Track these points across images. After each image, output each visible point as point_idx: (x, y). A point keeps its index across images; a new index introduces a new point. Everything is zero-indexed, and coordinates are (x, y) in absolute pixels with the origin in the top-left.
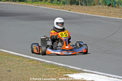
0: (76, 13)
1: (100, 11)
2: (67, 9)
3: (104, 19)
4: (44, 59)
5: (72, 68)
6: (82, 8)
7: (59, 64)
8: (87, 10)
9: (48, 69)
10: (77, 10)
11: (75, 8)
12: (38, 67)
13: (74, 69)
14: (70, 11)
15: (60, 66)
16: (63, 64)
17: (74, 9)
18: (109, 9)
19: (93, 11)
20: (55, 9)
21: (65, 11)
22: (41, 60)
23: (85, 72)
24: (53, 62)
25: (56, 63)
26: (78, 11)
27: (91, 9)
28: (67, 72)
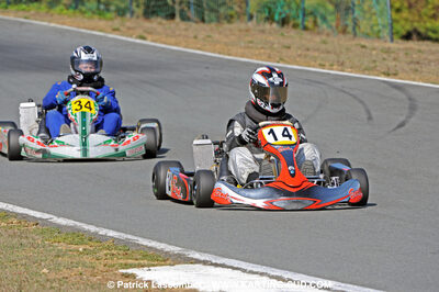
0: (163, 49)
1: (251, 42)
2: (131, 32)
4: (48, 213)
5: (150, 245)
6: (186, 30)
7: (103, 232)
8: (204, 39)
9: (62, 247)
10: (167, 36)
11: (160, 29)
12: (24, 241)
13: (156, 250)
14: (144, 38)
15: (105, 238)
16: (118, 231)
17: (158, 33)
18: (282, 35)
19: (225, 40)
20: (89, 32)
21: (124, 38)
22: (38, 215)
23: (197, 261)
24: (78, 224)
25: (93, 229)
26: (173, 40)
27: (217, 36)
28: (130, 261)
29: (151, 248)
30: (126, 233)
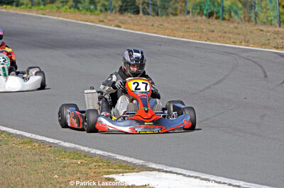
0: (132, 33)
1: (189, 28)
2: (111, 22)
3: (197, 47)
4: (58, 139)
5: (123, 159)
6: (147, 21)
7: (93, 151)
8: (158, 27)
9: (67, 161)
10: (134, 25)
11: (129, 20)
12: (43, 157)
13: (128, 162)
14: (119, 27)
15: (95, 155)
16: (103, 150)
17: (129, 23)
18: (209, 23)
19: (172, 27)
20: (84, 23)
21: (106, 27)
22: (51, 140)
23: (154, 170)
24: (77, 146)
25: (86, 149)
26: (138, 27)
27: (167, 25)
28: (111, 170)
29: (124, 161)
30: (108, 152)
